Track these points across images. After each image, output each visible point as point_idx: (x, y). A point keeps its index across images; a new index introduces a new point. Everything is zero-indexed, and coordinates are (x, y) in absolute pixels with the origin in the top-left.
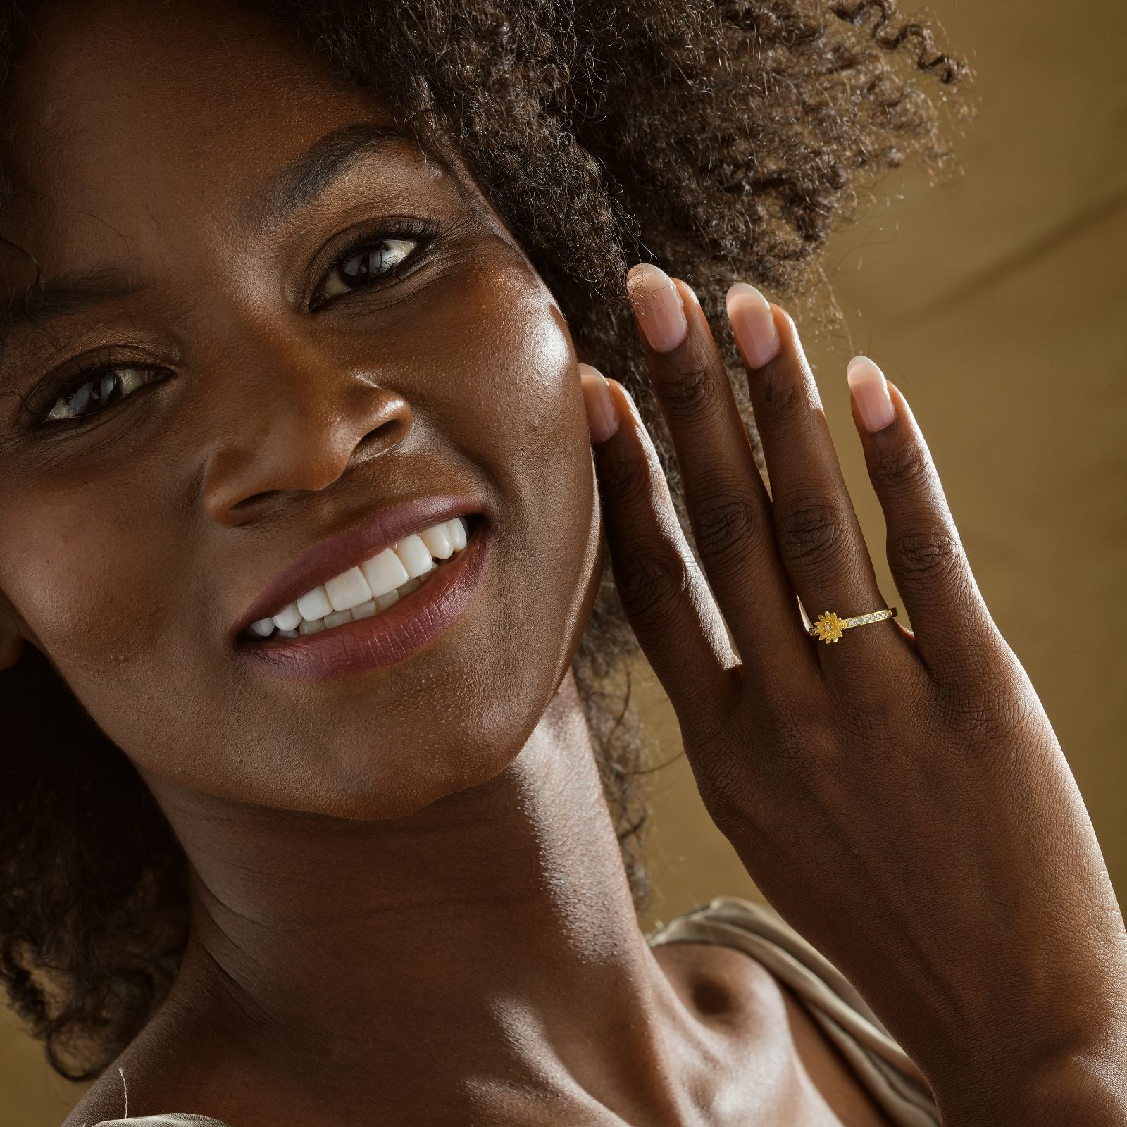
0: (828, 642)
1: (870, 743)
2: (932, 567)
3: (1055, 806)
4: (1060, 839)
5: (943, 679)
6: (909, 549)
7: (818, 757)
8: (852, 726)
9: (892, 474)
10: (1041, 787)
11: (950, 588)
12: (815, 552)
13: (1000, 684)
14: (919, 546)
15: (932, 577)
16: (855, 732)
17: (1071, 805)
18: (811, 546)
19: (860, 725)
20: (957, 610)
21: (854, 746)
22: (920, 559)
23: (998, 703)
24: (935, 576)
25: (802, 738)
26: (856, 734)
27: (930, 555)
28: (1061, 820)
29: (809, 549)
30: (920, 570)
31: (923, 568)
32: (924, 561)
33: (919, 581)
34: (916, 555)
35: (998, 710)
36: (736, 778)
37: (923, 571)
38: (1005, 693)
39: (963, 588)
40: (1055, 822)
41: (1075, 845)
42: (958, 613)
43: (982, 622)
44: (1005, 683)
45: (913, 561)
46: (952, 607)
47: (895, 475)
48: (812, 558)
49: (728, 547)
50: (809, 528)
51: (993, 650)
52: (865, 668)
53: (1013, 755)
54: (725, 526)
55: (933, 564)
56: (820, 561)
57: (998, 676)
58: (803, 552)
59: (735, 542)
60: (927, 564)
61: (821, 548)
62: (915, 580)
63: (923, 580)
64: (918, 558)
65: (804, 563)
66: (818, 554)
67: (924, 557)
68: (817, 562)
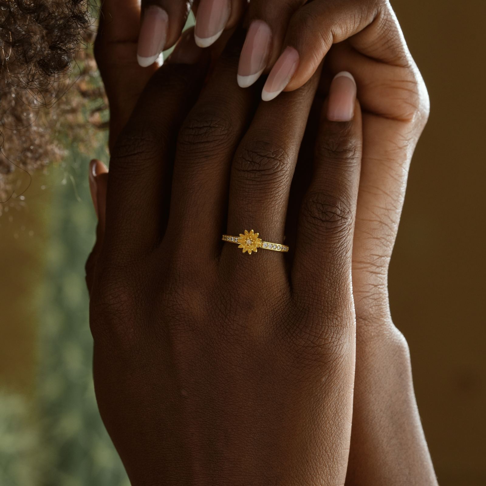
0: (244, 251)
1: (230, 323)
2: (330, 222)
3: (333, 428)
4: (326, 452)
5: (300, 303)
6: (320, 202)
7: (188, 315)
8: (222, 306)
9: (332, 151)
10: (331, 410)
11: (335, 242)
12: (258, 173)
13: (338, 325)
14: (328, 204)
17: (343, 431)
18: (257, 167)
20: (332, 260)
23: (332, 338)
24: (330, 229)
25: (183, 297)
27: (333, 213)
28: (333, 439)
29: (255, 168)
30: (321, 220)
31: (324, 219)
32: (327, 215)
33: (316, 226)
34: (323, 208)
35: (330, 343)
36: (122, 303)
37: (323, 221)
38: (338, 333)
39: (343, 247)
40: (329, 439)
41: (335, 460)
42: (332, 262)
43: (344, 277)
44: (341, 326)
45: (319, 211)
46: (331, 255)
49: (202, 142)
51: (343, 299)
52: (251, 271)
53: (323, 379)
54: (207, 127)
55: (332, 220)
57: (339, 319)
58: (250, 169)
59: (208, 142)
60: (328, 218)
61: (263, 173)
63: (321, 228)
64: (324, 211)
65: (246, 177)
66: (259, 176)
67: (328, 212)
68: (255, 181)
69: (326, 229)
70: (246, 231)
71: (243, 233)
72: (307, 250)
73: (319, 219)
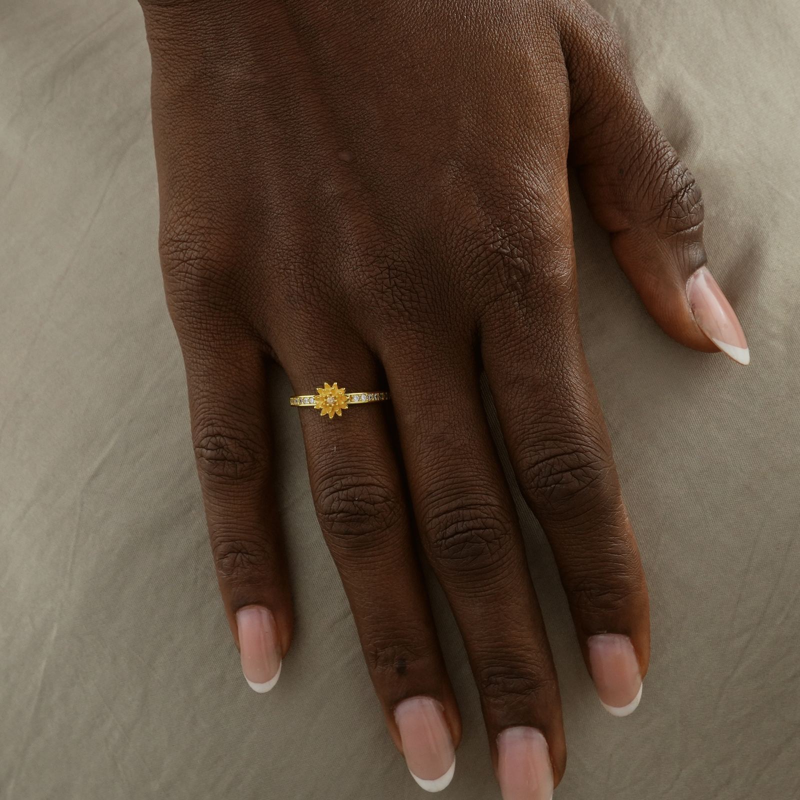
0: (335, 385)
2: (210, 436)
6: (229, 463)
9: (242, 553)
12: (338, 486)
14: (218, 462)
15: (212, 425)
16: (321, 283)
18: (343, 494)
19: (315, 289)
21: (324, 269)
22: (220, 448)
26: (320, 280)
29: (345, 492)
30: (223, 436)
33: (226, 425)
34: (222, 454)
45: (228, 448)
47: (240, 552)
48: (344, 481)
50: (342, 514)
56: (335, 475)
60: (213, 439)
62: (230, 428)
63: (220, 423)
64: (221, 450)
65: (354, 477)
66: (336, 484)
67: (215, 450)
68: (339, 475)
69: (214, 424)
70: (340, 415)
71: (343, 410)
72: (234, 388)
73: (225, 436)
